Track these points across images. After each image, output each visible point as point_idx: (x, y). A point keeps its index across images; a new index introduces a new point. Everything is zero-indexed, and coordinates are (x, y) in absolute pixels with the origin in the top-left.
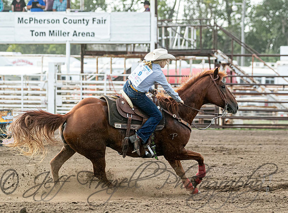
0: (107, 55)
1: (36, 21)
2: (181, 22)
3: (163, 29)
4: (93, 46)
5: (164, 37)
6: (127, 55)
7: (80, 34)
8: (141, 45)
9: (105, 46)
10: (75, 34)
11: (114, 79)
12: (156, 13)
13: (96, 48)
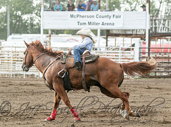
0: (121, 36)
1: (81, 17)
2: (163, 17)
3: (153, 21)
4: (113, 31)
5: (154, 26)
6: (133, 36)
7: (106, 24)
8: (141, 30)
9: (120, 31)
10: (103, 24)
11: (125, 50)
12: (149, 12)
13: (115, 32)
